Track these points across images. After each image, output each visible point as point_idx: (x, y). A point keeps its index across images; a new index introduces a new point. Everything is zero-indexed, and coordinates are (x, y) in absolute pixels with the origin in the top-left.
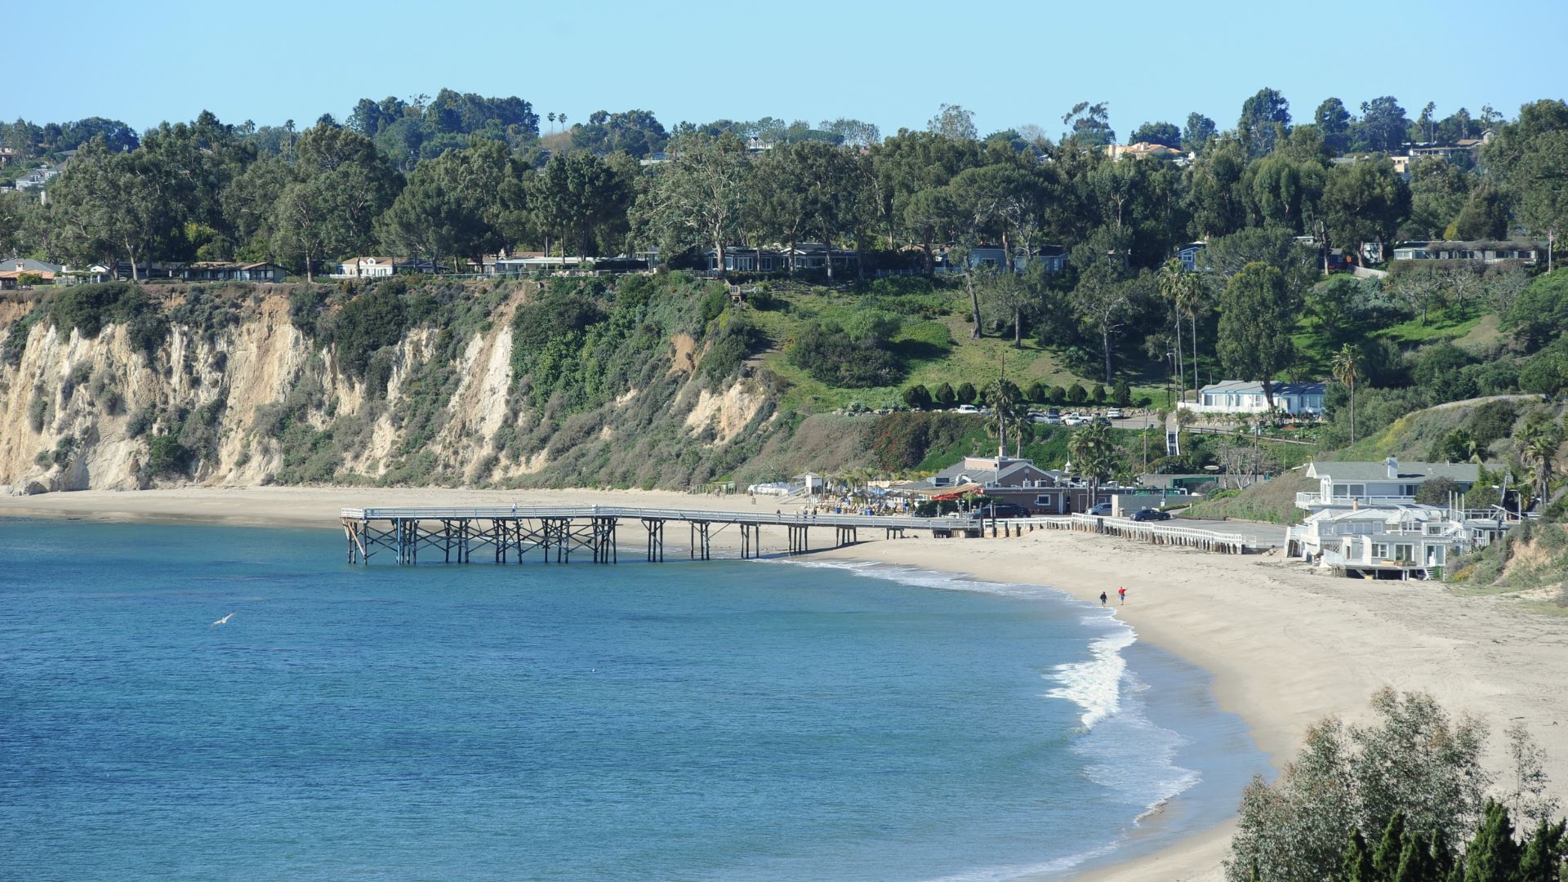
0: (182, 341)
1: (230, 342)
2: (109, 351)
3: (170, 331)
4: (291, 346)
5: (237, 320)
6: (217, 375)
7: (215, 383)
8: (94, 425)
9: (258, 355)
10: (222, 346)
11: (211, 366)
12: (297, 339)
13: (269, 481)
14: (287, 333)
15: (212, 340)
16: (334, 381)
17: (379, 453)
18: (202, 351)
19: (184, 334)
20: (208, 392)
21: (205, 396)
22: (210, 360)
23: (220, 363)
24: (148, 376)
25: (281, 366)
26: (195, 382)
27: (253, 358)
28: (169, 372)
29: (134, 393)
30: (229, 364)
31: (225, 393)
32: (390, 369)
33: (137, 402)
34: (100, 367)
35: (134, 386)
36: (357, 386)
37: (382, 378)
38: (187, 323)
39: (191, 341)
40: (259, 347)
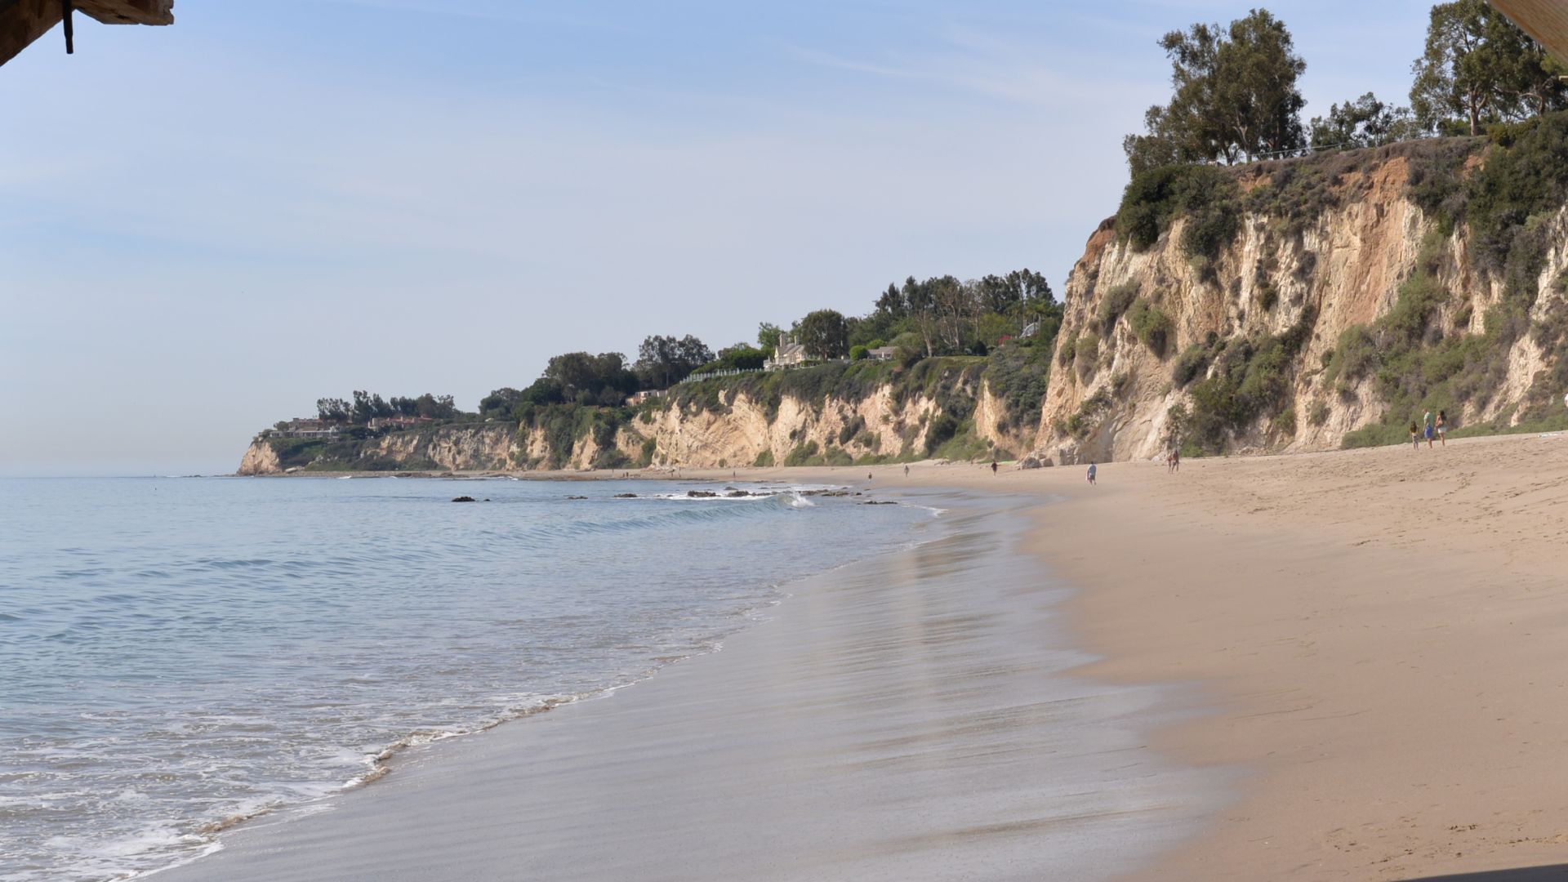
0: (1258, 238)
1: (1324, 235)
2: (1161, 261)
3: (1242, 228)
4: (1405, 232)
5: (1335, 203)
6: (1300, 286)
7: (1297, 299)
8: (1133, 373)
9: (1363, 253)
10: (1311, 242)
11: (1293, 274)
12: (1414, 221)
13: (1351, 442)
14: (1404, 212)
15: (1297, 233)
16: (1466, 283)
17: (1516, 395)
18: (1285, 253)
19: (1260, 228)
20: (1288, 313)
21: (1283, 321)
22: (1295, 265)
23: (1307, 266)
24: (1208, 292)
25: (1391, 266)
26: (1269, 300)
27: (1355, 257)
28: (1236, 288)
29: (1189, 322)
30: (1321, 266)
31: (1310, 315)
32: (1542, 252)
33: (1193, 333)
34: (1149, 289)
35: (1190, 310)
36: (1495, 286)
37: (1529, 269)
38: (1266, 212)
39: (1269, 238)
40: (1363, 240)
